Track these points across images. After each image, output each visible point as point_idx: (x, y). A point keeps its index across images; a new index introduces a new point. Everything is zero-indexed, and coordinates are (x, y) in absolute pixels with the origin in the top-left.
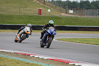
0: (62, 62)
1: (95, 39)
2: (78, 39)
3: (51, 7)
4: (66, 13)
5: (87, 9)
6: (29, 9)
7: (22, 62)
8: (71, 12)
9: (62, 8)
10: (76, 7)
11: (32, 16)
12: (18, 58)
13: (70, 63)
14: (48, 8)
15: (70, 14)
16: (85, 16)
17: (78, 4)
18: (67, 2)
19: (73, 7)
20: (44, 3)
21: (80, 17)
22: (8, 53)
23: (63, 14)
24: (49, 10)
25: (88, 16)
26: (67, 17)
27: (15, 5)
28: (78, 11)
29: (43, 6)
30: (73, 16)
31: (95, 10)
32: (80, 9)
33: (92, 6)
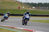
0: (30, 31)
1: (45, 20)
2: (37, 20)
5: (41, 6)
6: (14, 6)
8: (34, 8)
9: (30, 6)
13: (33, 31)
14: (23, 6)
16: (40, 10)
17: (37, 4)
19: (35, 6)
20: (21, 4)
21: (38, 10)
24: (23, 7)
25: (42, 10)
26: (32, 10)
30: (35, 10)
31: (45, 7)
32: (38, 7)
33: (43, 5)
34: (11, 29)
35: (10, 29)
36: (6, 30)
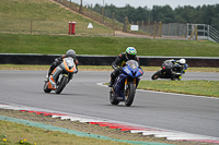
0: (117, 128)
1: (182, 82)
3: (94, 19)
4: (125, 31)
6: (49, 22)
7: (35, 129)
8: (135, 28)
9: (117, 22)
10: (145, 19)
11: (56, 37)
12: (28, 121)
13: (133, 132)
14: (88, 22)
15: (133, 32)
16: (163, 37)
17: (148, 12)
18: (125, 8)
19: (139, 19)
20: (80, 11)
21: (152, 38)
22: (7, 110)
23: (119, 33)
24: (90, 26)
25: (169, 37)
26: (126, 38)
27: (22, 16)
28: (148, 27)
29: (77, 17)
30: (138, 36)
31: (181, 22)
32: (152, 23)
33: (176, 17)
34: (38, 123)
35: (33, 123)
36: (16, 126)
